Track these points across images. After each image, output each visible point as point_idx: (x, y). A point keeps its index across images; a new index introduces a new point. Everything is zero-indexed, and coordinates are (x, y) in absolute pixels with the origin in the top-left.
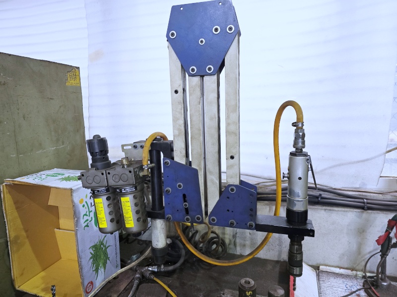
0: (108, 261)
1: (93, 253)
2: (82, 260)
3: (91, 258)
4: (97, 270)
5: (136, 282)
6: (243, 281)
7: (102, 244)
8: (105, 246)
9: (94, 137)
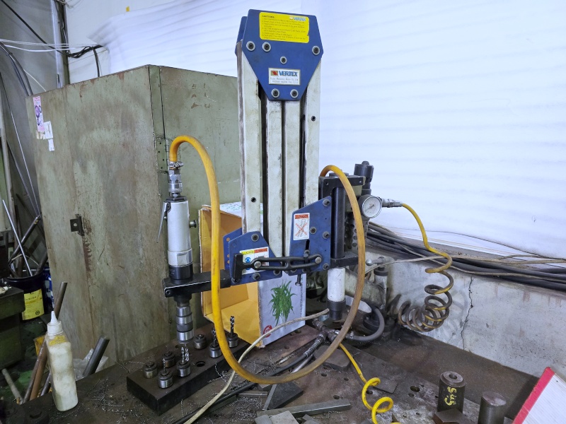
0: (291, 310)
1: (275, 295)
2: (263, 300)
3: (272, 301)
4: (277, 316)
5: (318, 341)
6: (447, 374)
7: (286, 289)
8: (289, 293)
9: (364, 162)
